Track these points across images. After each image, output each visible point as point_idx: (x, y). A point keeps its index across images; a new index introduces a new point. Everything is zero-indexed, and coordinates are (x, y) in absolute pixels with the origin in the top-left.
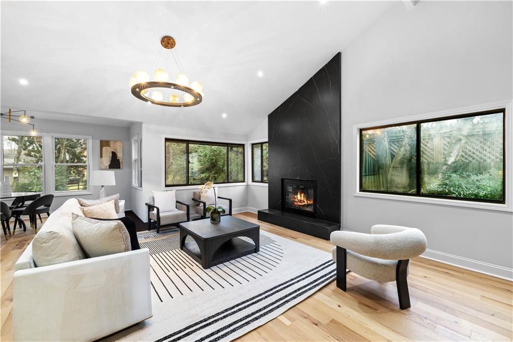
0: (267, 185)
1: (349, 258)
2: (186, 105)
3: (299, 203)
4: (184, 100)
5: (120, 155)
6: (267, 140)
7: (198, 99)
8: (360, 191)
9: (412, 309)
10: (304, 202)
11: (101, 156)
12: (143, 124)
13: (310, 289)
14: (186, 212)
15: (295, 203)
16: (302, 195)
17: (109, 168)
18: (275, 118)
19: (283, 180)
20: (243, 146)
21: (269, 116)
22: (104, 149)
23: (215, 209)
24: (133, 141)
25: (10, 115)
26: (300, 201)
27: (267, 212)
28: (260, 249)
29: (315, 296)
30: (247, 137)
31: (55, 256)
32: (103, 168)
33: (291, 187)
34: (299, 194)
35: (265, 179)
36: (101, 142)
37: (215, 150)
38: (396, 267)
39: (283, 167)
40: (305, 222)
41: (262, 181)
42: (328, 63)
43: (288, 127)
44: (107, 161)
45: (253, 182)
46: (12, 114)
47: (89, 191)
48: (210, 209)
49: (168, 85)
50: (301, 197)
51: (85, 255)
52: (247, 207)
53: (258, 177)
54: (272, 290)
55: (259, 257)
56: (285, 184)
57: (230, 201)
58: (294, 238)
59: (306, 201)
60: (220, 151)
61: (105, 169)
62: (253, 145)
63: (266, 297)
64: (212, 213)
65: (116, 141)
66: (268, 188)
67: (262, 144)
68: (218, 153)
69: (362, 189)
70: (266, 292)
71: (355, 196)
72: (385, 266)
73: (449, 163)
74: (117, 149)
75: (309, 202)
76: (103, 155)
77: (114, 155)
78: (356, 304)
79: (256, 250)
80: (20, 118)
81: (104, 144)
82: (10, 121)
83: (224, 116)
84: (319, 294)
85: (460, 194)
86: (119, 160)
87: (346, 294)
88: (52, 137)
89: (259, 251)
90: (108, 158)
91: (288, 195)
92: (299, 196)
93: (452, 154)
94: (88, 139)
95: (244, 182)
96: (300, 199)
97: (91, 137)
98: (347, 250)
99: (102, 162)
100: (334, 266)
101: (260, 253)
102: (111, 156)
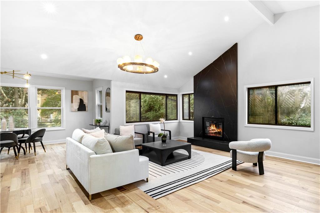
0: (193, 121)
1: (237, 154)
2: (147, 73)
3: (212, 131)
4: (146, 70)
5: (85, 102)
6: (193, 92)
7: (156, 70)
8: (248, 123)
9: (265, 175)
10: (215, 130)
11: (72, 102)
12: (112, 82)
13: (219, 171)
14: (142, 139)
15: (210, 131)
16: (214, 126)
17: (78, 111)
18: (198, 78)
19: (203, 118)
20: (176, 95)
21: (194, 77)
22: (74, 96)
23: (164, 135)
24: (96, 91)
25: (13, 73)
26: (213, 130)
27: (193, 138)
28: (191, 157)
29: (222, 173)
30: (179, 90)
31: (106, 150)
32: (74, 110)
33: (209, 123)
34: (212, 126)
35: (191, 118)
36: (72, 91)
37: (153, 98)
38: (258, 156)
39: (203, 110)
40: (217, 142)
41: (189, 119)
42: (231, 48)
43: (206, 84)
44: (76, 105)
45: (183, 120)
46: (15, 72)
47: (63, 127)
48: (162, 135)
49: (142, 64)
50: (213, 127)
51: (114, 151)
52: (179, 137)
53: (186, 117)
54: (200, 172)
55: (191, 160)
56: (205, 120)
57: (170, 132)
58: (211, 152)
59: (216, 130)
60: (157, 98)
61: (75, 111)
62: (183, 95)
63: (197, 175)
64: (162, 137)
65: (83, 91)
66: (193, 123)
67: (189, 94)
68: (156, 100)
69: (249, 122)
70: (197, 173)
71: (245, 127)
72: (253, 155)
73: (302, 107)
74: (83, 97)
75: (218, 130)
76: (74, 101)
77: (81, 101)
78: (240, 175)
79: (189, 157)
80: (24, 76)
81: (74, 93)
82: (13, 78)
83: (166, 76)
84: (223, 172)
85: (297, 124)
86: (85, 105)
87: (236, 172)
88: (36, 88)
89: (191, 158)
90: (77, 104)
91: (207, 128)
92: (212, 127)
93: (303, 102)
94: (62, 89)
95: (177, 120)
96: (213, 129)
97: (64, 88)
98: (237, 150)
99: (73, 106)
100: (231, 163)
101: (191, 159)
102: (79, 102)
